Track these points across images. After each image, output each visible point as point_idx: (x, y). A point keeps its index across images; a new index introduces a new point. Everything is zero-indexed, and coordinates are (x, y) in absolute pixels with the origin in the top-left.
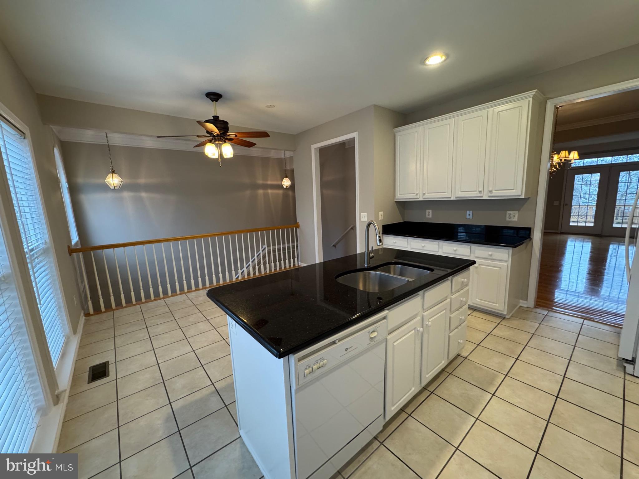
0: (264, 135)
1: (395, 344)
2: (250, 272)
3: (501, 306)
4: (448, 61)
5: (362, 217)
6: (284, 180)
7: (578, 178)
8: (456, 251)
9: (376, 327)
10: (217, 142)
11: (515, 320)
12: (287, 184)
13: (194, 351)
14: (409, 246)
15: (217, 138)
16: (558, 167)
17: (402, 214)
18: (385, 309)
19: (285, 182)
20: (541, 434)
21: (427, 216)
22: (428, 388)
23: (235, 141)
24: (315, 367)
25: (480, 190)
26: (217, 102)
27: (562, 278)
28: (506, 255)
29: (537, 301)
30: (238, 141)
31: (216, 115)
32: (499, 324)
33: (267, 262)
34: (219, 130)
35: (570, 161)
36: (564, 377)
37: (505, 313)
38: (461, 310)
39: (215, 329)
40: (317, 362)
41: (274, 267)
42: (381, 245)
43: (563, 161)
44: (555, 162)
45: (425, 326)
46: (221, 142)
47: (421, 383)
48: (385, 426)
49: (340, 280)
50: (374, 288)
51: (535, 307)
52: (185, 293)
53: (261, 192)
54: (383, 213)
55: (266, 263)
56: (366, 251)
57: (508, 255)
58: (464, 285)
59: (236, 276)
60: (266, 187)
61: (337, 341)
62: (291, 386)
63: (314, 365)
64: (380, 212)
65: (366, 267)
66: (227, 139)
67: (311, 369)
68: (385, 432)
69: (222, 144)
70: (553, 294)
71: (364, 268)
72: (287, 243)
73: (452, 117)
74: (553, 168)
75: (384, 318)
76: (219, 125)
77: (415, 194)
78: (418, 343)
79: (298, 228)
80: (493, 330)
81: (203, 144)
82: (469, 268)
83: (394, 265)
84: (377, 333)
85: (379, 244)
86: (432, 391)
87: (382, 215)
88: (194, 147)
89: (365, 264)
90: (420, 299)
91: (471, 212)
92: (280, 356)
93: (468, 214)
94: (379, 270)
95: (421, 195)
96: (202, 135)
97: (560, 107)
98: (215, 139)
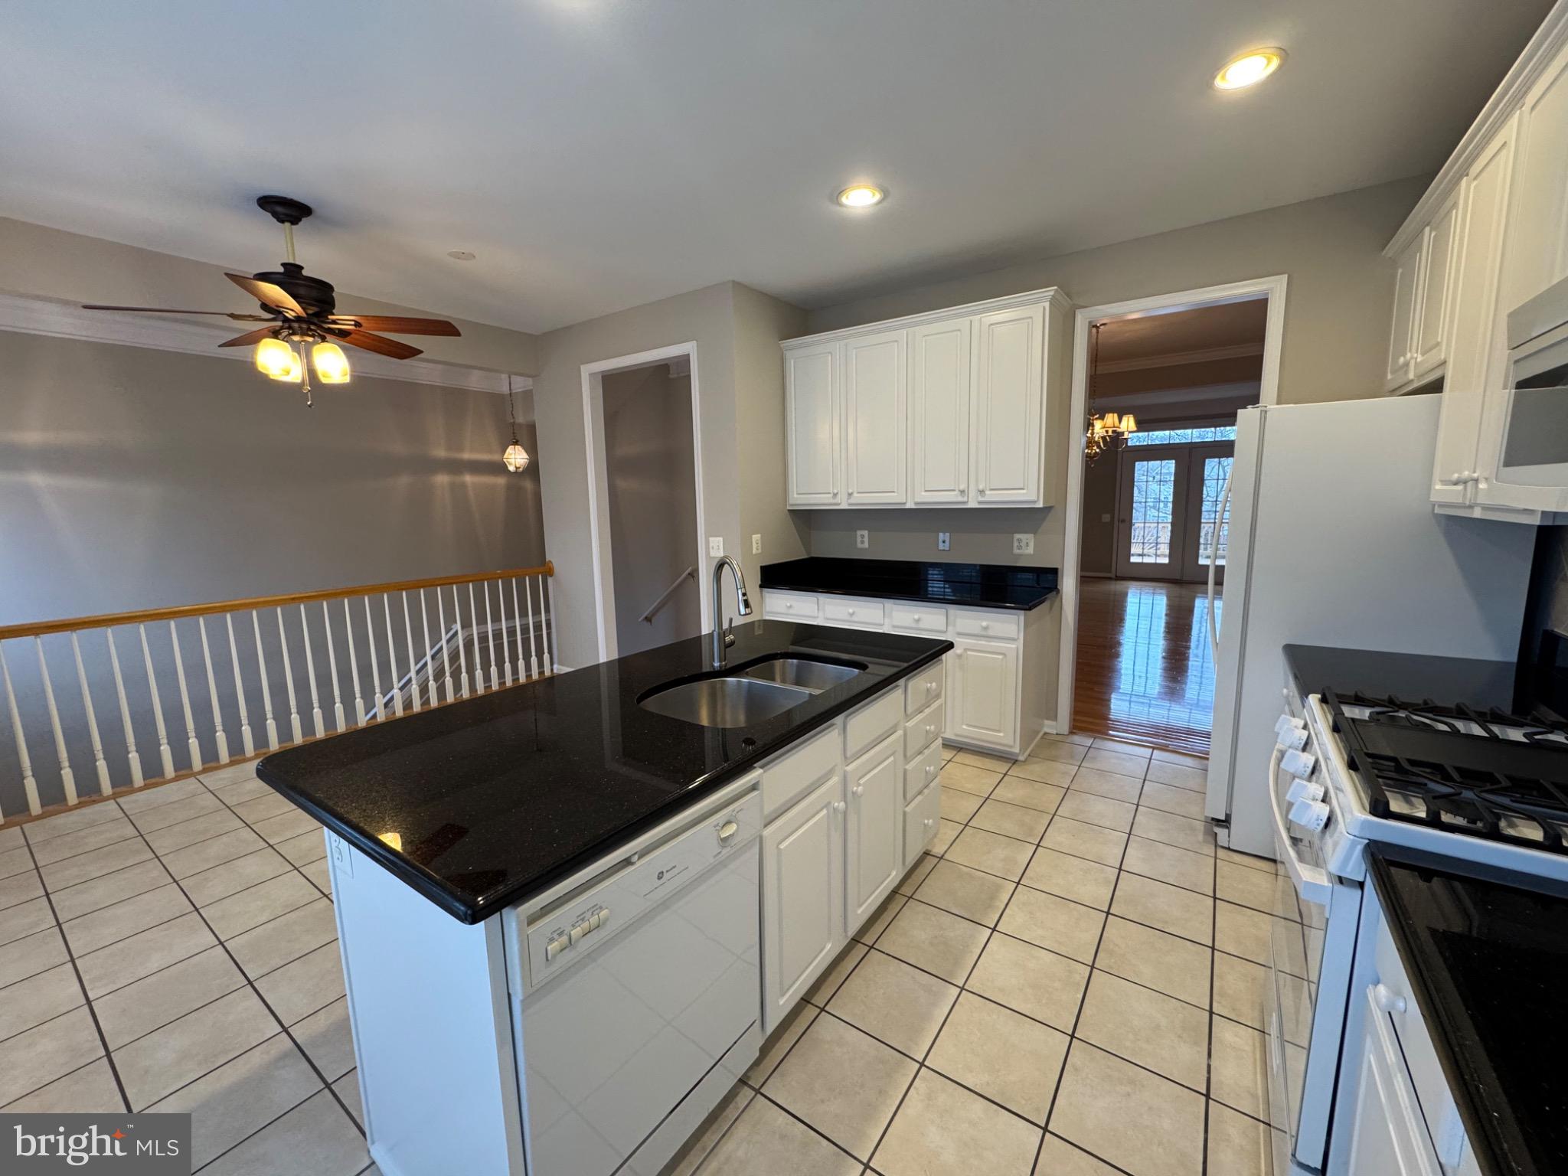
0: (444, 328)
1: (782, 847)
2: (411, 700)
3: (1006, 735)
4: (885, 204)
5: (713, 548)
6: (510, 449)
7: (1140, 467)
8: (918, 621)
9: (733, 811)
10: (296, 338)
11: (1036, 763)
12: (518, 460)
13: (221, 943)
14: (821, 614)
15: (296, 325)
16: (1102, 446)
17: (806, 541)
18: (755, 765)
19: (513, 456)
20: (1080, 996)
21: (859, 545)
22: (862, 937)
23: (355, 339)
24: (576, 932)
25: (962, 487)
26: (293, 227)
27: (1121, 669)
28: (1014, 627)
29: (1074, 720)
30: (362, 338)
31: (292, 261)
32: (1005, 775)
33: (464, 670)
34: (304, 305)
35: (1123, 434)
36: (1120, 869)
37: (1016, 750)
38: (926, 752)
39: (296, 869)
40: (582, 917)
41: (485, 682)
42: (749, 614)
43: (1110, 433)
44: (1098, 435)
45: (849, 795)
46: (310, 339)
47: (845, 931)
48: (765, 1050)
49: (652, 704)
50: (734, 718)
51: (1071, 733)
52: (195, 775)
53: (442, 479)
54: (762, 536)
55: (461, 673)
56: (715, 631)
57: (1017, 628)
58: (932, 696)
59: (366, 714)
60: (457, 467)
61: (636, 857)
62: (510, 991)
63: (573, 926)
64: (754, 536)
65: (716, 669)
66: (331, 331)
67: (564, 939)
68: (765, 1062)
69: (315, 343)
70: (1105, 703)
71: (712, 670)
72: (520, 616)
73: (903, 327)
74: (1095, 448)
75: (754, 787)
76: (302, 291)
77: (831, 495)
78: (837, 838)
79: (551, 576)
80: (994, 789)
81: (252, 340)
82: (940, 658)
83: (781, 660)
84: (737, 824)
85: (743, 611)
86: (871, 945)
87: (759, 542)
88: (219, 346)
89: (714, 661)
90: (837, 735)
91: (948, 534)
92: (473, 916)
93: (940, 540)
94: (747, 675)
95: (845, 496)
96: (248, 314)
97: (1101, 325)
98: (290, 328)
